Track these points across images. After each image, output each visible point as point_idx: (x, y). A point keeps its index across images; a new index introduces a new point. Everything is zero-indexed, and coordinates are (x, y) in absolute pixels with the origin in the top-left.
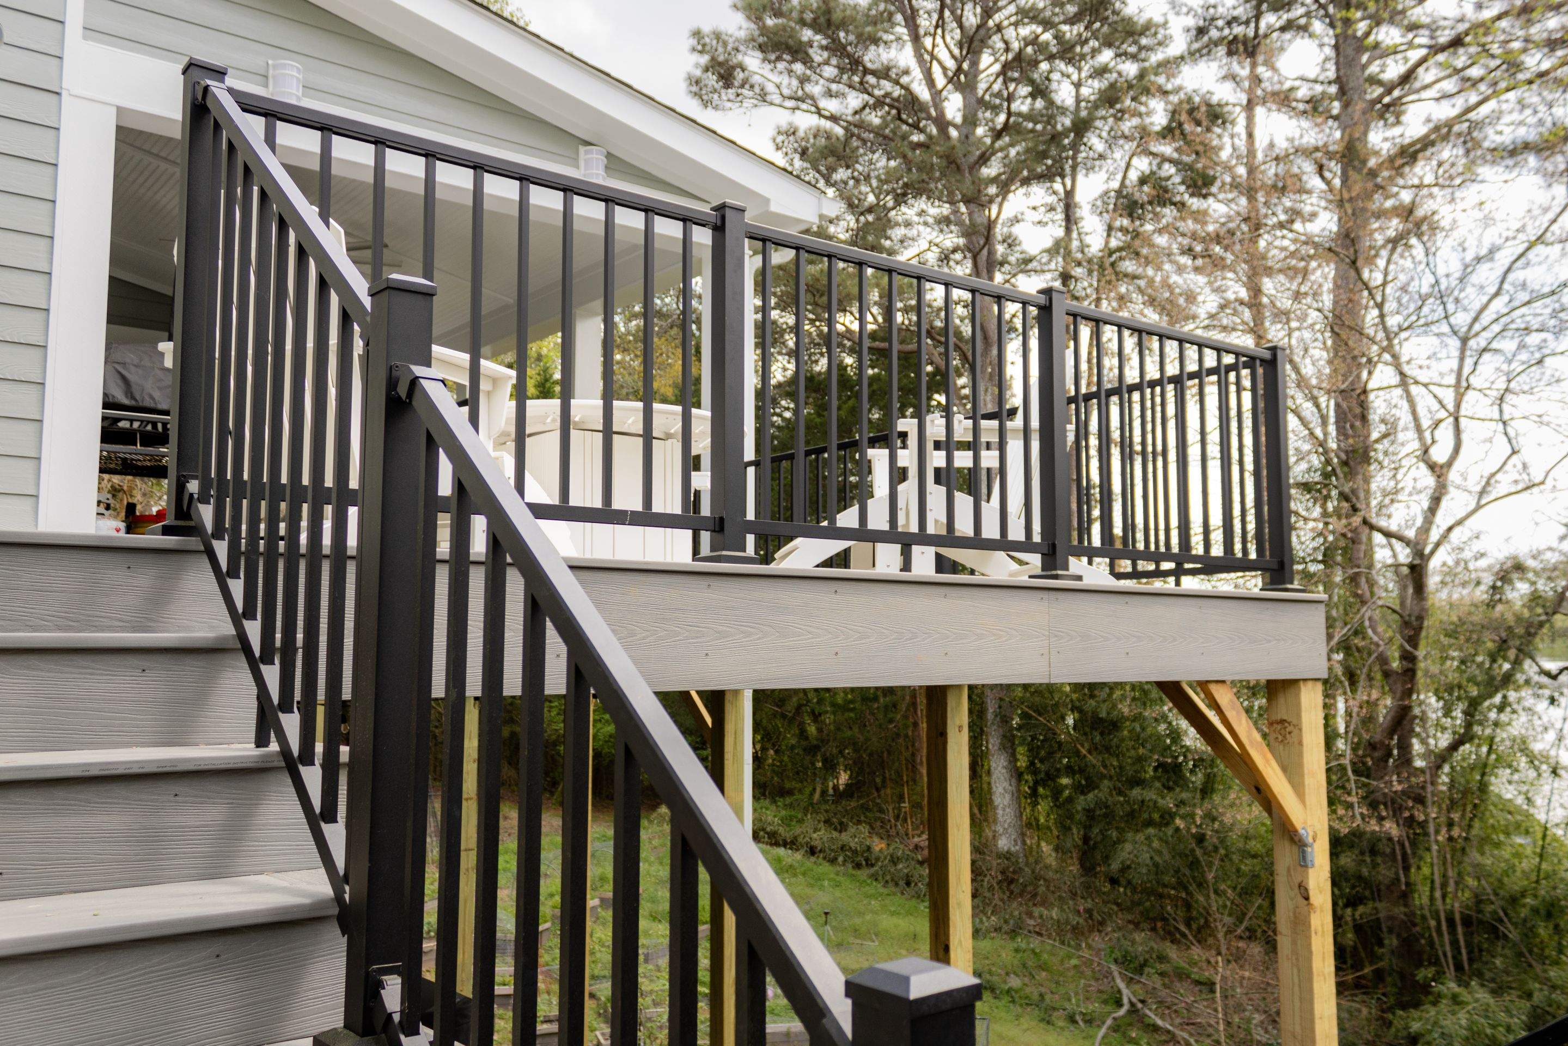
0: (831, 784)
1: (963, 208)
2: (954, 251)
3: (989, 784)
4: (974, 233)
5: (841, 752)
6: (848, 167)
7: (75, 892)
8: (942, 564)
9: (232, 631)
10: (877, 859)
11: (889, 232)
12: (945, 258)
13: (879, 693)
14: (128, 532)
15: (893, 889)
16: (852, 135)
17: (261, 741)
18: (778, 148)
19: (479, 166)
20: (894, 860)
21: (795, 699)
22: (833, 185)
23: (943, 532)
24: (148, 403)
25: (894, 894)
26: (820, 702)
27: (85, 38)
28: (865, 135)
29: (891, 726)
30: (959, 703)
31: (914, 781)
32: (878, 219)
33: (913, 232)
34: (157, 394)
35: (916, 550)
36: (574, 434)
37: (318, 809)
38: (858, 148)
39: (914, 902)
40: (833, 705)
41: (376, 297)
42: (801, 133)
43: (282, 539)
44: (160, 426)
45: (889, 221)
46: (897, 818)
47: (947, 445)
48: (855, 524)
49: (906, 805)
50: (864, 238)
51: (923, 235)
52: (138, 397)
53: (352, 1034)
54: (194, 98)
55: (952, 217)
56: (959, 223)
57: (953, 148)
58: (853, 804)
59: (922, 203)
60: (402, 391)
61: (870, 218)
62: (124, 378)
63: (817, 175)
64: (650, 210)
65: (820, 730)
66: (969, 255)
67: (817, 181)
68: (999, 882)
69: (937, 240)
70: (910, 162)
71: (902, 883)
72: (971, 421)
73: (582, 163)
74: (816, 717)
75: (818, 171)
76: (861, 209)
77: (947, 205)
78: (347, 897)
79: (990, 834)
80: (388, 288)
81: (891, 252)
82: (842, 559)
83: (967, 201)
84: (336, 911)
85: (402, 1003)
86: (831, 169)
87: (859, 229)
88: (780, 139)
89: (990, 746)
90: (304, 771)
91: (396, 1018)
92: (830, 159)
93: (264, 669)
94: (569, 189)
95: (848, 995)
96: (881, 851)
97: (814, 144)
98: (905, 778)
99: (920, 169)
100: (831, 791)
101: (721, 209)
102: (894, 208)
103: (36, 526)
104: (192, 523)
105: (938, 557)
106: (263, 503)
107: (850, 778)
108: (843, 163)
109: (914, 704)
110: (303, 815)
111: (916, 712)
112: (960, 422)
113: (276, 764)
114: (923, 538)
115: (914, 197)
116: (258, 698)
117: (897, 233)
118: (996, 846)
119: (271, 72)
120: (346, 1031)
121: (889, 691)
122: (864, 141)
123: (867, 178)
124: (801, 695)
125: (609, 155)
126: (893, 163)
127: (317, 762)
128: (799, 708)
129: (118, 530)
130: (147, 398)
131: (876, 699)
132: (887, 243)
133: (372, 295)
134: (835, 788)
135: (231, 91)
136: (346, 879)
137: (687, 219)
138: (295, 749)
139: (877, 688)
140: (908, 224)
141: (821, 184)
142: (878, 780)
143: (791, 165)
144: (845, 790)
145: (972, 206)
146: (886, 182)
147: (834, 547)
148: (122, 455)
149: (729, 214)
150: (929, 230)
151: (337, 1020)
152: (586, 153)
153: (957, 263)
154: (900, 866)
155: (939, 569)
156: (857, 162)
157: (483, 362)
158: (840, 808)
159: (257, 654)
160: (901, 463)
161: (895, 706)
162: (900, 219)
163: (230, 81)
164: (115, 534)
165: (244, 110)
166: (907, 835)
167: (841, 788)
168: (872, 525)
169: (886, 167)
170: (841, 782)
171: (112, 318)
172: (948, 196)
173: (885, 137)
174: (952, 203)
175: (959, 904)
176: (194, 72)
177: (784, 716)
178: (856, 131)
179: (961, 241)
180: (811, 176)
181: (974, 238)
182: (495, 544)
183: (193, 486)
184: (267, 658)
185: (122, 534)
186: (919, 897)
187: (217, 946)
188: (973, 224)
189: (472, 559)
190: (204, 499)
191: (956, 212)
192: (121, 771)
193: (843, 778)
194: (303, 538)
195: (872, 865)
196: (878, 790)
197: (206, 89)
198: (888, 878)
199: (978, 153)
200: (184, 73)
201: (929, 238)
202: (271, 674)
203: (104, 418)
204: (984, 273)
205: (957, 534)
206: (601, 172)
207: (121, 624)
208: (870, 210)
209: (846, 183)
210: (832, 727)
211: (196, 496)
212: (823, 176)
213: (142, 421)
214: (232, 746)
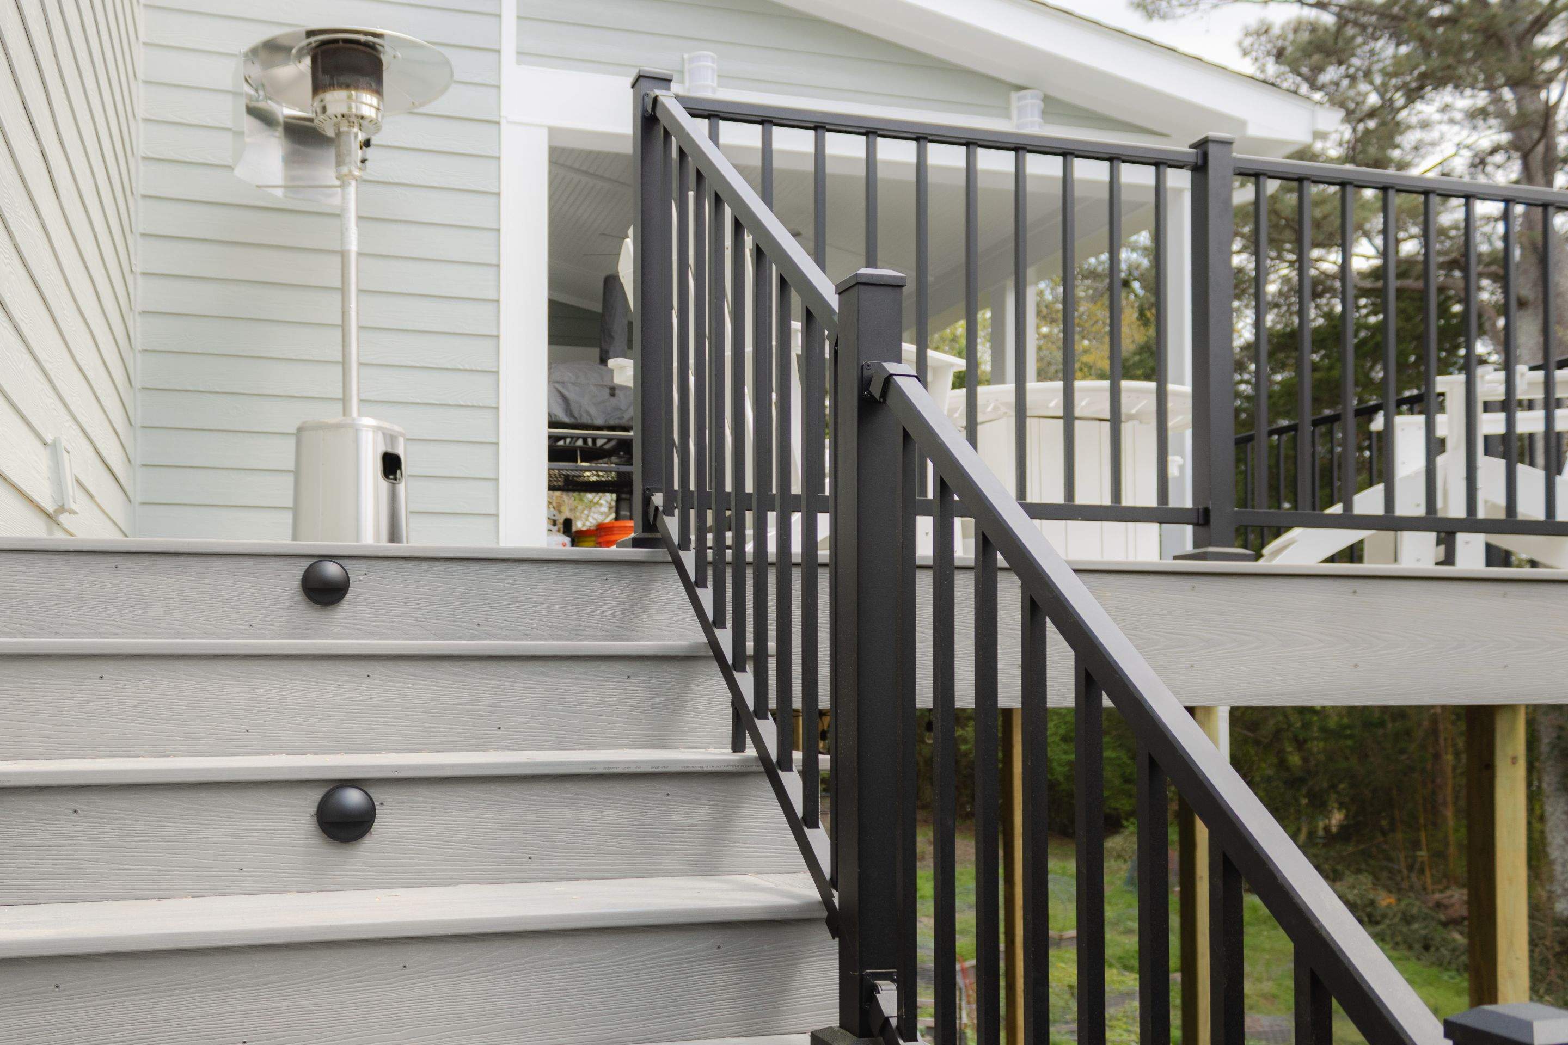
0: (1321, 825)
1: (1507, 94)
2: (1494, 151)
3: (1542, 832)
4: (1523, 126)
5: (1333, 787)
6: (1340, 63)
7: (589, 879)
8: (1496, 556)
9: (704, 639)
10: (1384, 916)
11: (1398, 139)
12: (1480, 162)
13: (1386, 717)
14: (573, 545)
15: (1406, 953)
16: (1347, 22)
17: (738, 746)
18: (1245, 53)
19: (922, 137)
20: (1407, 919)
21: (1272, 722)
22: (1320, 88)
23: (1502, 515)
24: (585, 420)
25: (1407, 959)
26: (1306, 726)
27: (519, 62)
28: (1365, 19)
29: (1403, 757)
30: (1512, 729)
31: (1435, 824)
32: (1383, 124)
33: (1434, 134)
34: (593, 410)
35: (1462, 538)
36: (1031, 424)
37: (800, 814)
38: (1353, 38)
39: (1434, 970)
40: (1323, 729)
41: (842, 295)
42: (1276, 31)
43: (729, 547)
44: (590, 441)
45: (1398, 124)
46: (1411, 868)
47: (1508, 405)
48: (1379, 510)
49: (1423, 854)
50: (1364, 151)
51: (1448, 136)
52: (576, 414)
53: (849, 1034)
54: (644, 110)
55: (1491, 109)
56: (1502, 114)
57: (1494, 16)
58: (1350, 849)
59: (1447, 95)
60: (876, 391)
61: (1371, 124)
62: (564, 398)
63: (1298, 79)
64: (1114, 158)
65: (1305, 760)
66: (1516, 155)
67: (1298, 86)
68: (1557, 955)
69: (1469, 141)
70: (1430, 45)
71: (1418, 946)
72: (1540, 374)
73: (1014, 113)
74: (1300, 744)
75: (1299, 74)
76: (1358, 115)
77: (1484, 94)
78: (836, 901)
79: (1544, 895)
80: (858, 283)
81: (1402, 166)
82: (1353, 554)
83: (1514, 84)
84: (825, 914)
85: (899, 1008)
86: (1319, 69)
87: (1357, 141)
88: (1247, 42)
89: (1544, 786)
90: (784, 776)
91: (894, 1022)
92: (1316, 58)
93: (738, 676)
94: (1020, 148)
95: (1447, 1035)
96: (1389, 906)
97: (1293, 42)
98: (1422, 821)
99: (1443, 52)
100: (1321, 833)
101: (1202, 145)
102: (1405, 107)
103: (498, 543)
104: (659, 535)
105: (1489, 548)
106: (692, 512)
107: (1346, 817)
108: (1334, 59)
109: (1434, 732)
110: (785, 820)
111: (1437, 740)
112: (1522, 375)
113: (755, 769)
114: (1472, 524)
115: (1435, 89)
116: (733, 704)
117: (1409, 139)
118: (1552, 909)
119: (687, 66)
120: (842, 1031)
121: (1400, 713)
122: (1364, 28)
123: (1368, 74)
124: (1280, 718)
125: (1047, 99)
126: (1404, 49)
127: (794, 768)
128: (1277, 733)
129: (564, 545)
130: (584, 415)
131: (1382, 724)
132: (1396, 154)
133: (840, 292)
134: (1327, 829)
135: (678, 97)
136: (834, 883)
137: (1160, 163)
138: (774, 755)
139: (1385, 709)
140: (1425, 125)
141: (1304, 88)
142: (1384, 823)
143: (1263, 71)
144: (1339, 833)
145: (1522, 90)
146: (1396, 74)
147: (1344, 538)
148: (565, 472)
149: (1212, 149)
150: (1456, 128)
151: (831, 1018)
152: (1019, 99)
153: (1499, 167)
154: (1416, 926)
155: (1489, 563)
156: (1353, 55)
157: (931, 353)
158: (1332, 853)
159: (730, 662)
160: (1440, 432)
161: (1408, 733)
162: (1414, 120)
163: (675, 88)
164: (561, 547)
165: (693, 115)
166: (1425, 889)
167: (1334, 829)
168: (1402, 510)
169: (1395, 56)
170: (1334, 822)
171: (555, 338)
172: (1485, 80)
173: (1394, 18)
174: (1491, 88)
175: (1512, 974)
176: (643, 83)
177: (1257, 743)
178: (1352, 16)
179: (1505, 138)
180: (1290, 80)
181: (1524, 132)
182: (985, 545)
183: (658, 499)
184: (739, 664)
185: (569, 548)
186: (1441, 964)
187: (718, 938)
188: (1522, 113)
189: (957, 563)
190: (669, 512)
191: (1498, 100)
192: (621, 770)
193: (1337, 818)
194: (749, 547)
195: (1377, 923)
196: (1384, 834)
197: (655, 100)
198: (1399, 939)
199: (1530, 18)
200: (633, 86)
201: (1457, 139)
202: (746, 681)
203: (550, 437)
204: (1539, 176)
205: (1520, 517)
206: (1037, 119)
207: (601, 633)
208: (1372, 114)
209: (1337, 84)
210: (1322, 757)
211: (661, 508)
212: (1306, 79)
213: (572, 438)
214: (710, 750)
